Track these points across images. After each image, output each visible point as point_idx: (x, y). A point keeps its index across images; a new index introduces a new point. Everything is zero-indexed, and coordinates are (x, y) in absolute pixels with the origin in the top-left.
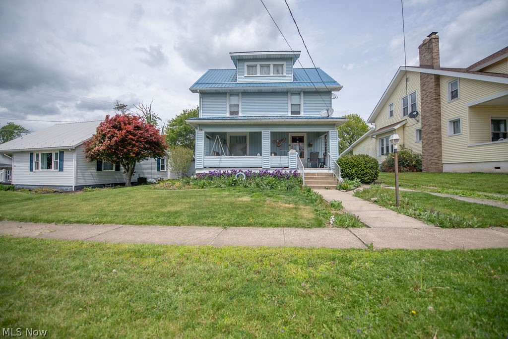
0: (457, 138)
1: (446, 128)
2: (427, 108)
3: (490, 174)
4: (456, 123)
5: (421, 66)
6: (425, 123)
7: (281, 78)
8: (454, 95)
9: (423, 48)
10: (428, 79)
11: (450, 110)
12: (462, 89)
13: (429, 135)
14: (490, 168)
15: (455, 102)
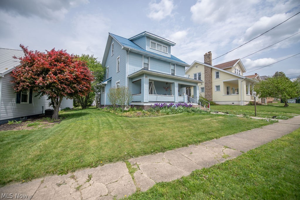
0: (218, 92)
1: (214, 89)
2: (208, 80)
3: (231, 105)
4: (218, 87)
5: (205, 63)
6: (206, 85)
7: (166, 54)
8: (218, 76)
9: (206, 56)
10: (208, 69)
11: (216, 82)
12: (220, 75)
13: (208, 90)
14: (230, 103)
15: (218, 79)
